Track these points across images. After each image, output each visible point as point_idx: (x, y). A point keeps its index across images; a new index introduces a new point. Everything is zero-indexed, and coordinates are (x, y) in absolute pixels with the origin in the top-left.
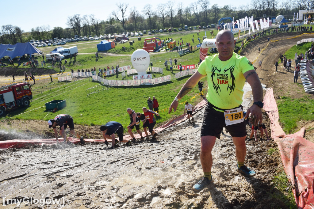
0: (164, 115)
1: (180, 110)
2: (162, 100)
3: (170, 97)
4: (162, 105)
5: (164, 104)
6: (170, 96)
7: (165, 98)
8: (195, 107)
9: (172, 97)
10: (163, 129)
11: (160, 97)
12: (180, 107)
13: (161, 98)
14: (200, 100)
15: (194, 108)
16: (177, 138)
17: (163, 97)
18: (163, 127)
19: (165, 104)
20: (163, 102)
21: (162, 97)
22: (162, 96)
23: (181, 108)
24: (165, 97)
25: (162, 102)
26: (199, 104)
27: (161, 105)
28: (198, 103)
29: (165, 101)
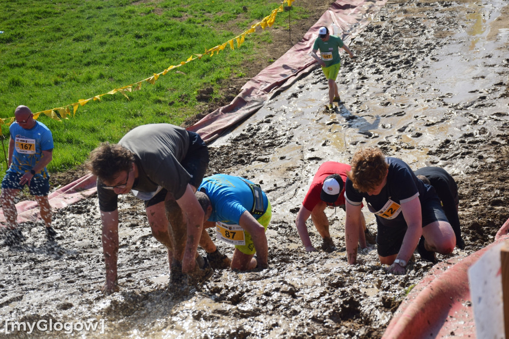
0: (93, 130)
1: (171, 104)
2: (91, 57)
3: (129, 40)
4: (89, 79)
5: (96, 75)
6: (128, 36)
7: (102, 44)
8: (245, 88)
9: (140, 41)
10: (77, 196)
11: (77, 40)
12: (175, 89)
13: (81, 46)
14: (273, 51)
15: (240, 95)
16: (134, 239)
17: (95, 41)
18: (77, 190)
19: (101, 76)
20: (95, 63)
21: (89, 37)
22: (87, 32)
23: (176, 93)
24: (104, 39)
25: (88, 64)
26: (265, 71)
27: (82, 77)
28: (260, 68)
29: (105, 57)
